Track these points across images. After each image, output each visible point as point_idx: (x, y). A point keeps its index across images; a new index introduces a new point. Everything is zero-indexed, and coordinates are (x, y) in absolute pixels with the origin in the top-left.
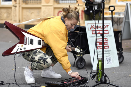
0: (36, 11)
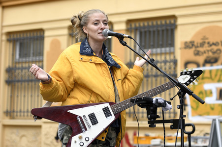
0: (30, 133)
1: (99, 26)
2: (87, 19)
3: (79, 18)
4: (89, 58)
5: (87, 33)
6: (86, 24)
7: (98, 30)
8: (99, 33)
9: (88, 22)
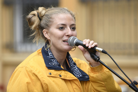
1: (64, 31)
2: (51, 20)
3: (38, 16)
4: (59, 73)
5: (48, 38)
6: (48, 26)
7: (63, 37)
8: (64, 41)
9: (51, 25)
